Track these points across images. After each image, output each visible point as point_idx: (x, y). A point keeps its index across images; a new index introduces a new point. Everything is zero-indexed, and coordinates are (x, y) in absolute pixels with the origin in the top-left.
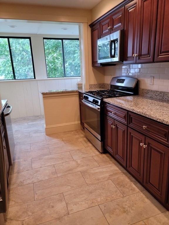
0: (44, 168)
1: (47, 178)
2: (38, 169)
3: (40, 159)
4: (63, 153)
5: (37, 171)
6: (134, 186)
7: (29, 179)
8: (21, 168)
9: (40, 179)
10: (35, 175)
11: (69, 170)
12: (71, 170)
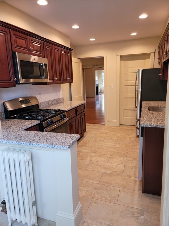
0: (115, 163)
1: (117, 157)
2: (121, 164)
3: (115, 172)
4: (92, 170)
5: (122, 163)
6: (81, 142)
7: (128, 160)
8: (133, 169)
9: (121, 158)
10: (124, 161)
11: (101, 156)
12: (99, 156)
